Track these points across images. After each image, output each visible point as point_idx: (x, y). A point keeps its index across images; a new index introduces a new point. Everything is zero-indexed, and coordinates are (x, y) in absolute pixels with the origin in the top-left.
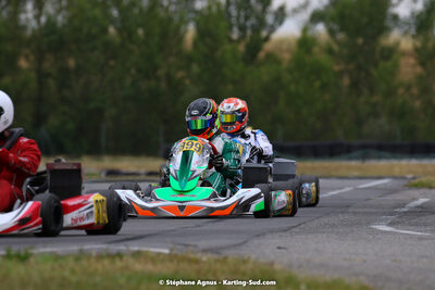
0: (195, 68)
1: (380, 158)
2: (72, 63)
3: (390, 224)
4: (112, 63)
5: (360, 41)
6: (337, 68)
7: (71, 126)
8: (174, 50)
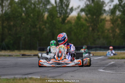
1: (100, 50)
2: (12, 23)
3: (103, 69)
4: (24, 24)
5: (95, 17)
6: (88, 25)
7: (12, 42)
8: (41, 20)
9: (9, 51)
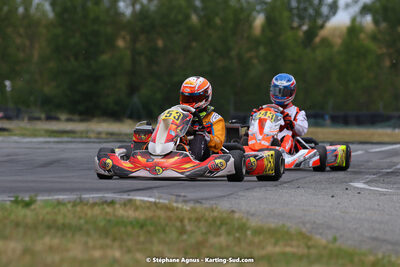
0: (262, 50)
2: (160, 43)
4: (194, 44)
6: (379, 52)
7: (159, 96)
8: (246, 35)
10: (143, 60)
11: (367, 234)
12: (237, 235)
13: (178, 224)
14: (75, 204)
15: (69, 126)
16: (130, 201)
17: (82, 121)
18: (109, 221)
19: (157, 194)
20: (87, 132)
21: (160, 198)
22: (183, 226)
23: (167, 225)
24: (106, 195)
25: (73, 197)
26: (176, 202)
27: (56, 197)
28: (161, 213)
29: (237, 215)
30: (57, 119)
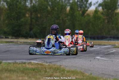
0: (69, 17)
1: (114, 40)
2: (39, 15)
4: (49, 15)
5: (110, 11)
6: (104, 18)
7: (38, 31)
8: (64, 13)
9: (34, 39)
10: (34, 21)
11: (101, 72)
12: (62, 73)
13: (44, 69)
14: (14, 63)
15: (12, 40)
16: (30, 62)
17: (16, 38)
18: (24, 68)
19: (38, 61)
20: (17, 42)
21: (39, 62)
22: (46, 70)
23: (41, 69)
24: (23, 61)
25: (13, 61)
26: (44, 63)
27: (8, 61)
28: (40, 66)
29: (62, 67)
30: (8, 38)
